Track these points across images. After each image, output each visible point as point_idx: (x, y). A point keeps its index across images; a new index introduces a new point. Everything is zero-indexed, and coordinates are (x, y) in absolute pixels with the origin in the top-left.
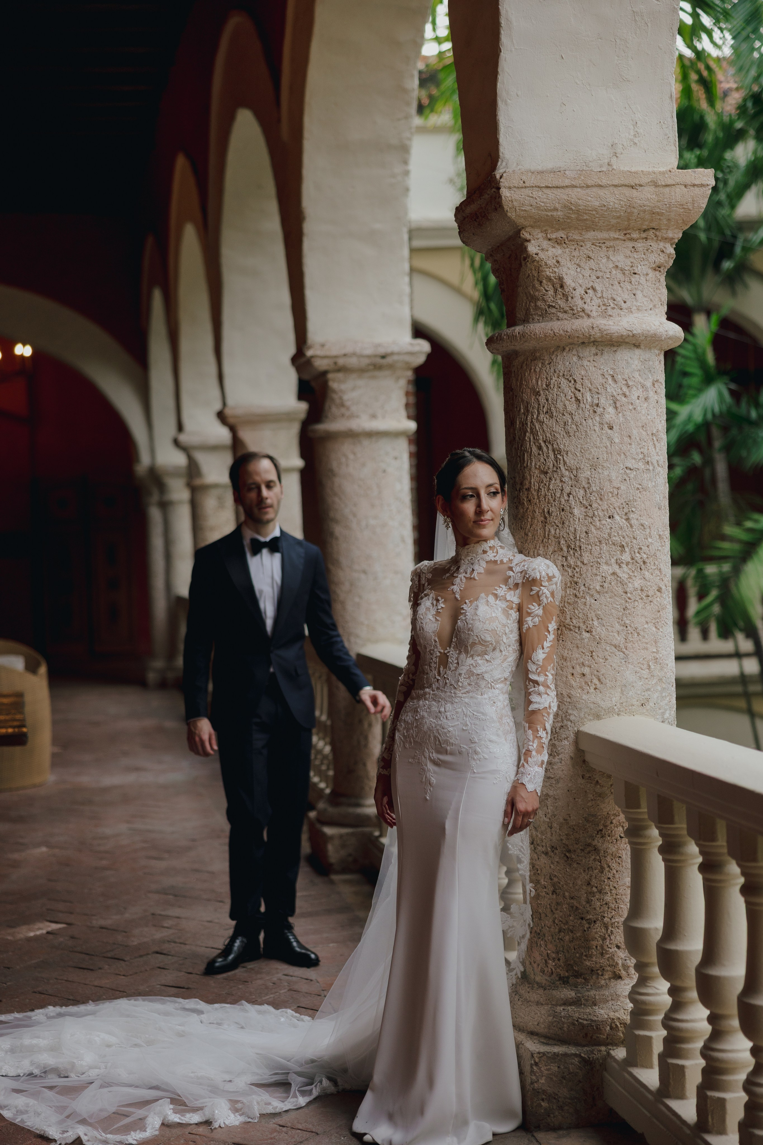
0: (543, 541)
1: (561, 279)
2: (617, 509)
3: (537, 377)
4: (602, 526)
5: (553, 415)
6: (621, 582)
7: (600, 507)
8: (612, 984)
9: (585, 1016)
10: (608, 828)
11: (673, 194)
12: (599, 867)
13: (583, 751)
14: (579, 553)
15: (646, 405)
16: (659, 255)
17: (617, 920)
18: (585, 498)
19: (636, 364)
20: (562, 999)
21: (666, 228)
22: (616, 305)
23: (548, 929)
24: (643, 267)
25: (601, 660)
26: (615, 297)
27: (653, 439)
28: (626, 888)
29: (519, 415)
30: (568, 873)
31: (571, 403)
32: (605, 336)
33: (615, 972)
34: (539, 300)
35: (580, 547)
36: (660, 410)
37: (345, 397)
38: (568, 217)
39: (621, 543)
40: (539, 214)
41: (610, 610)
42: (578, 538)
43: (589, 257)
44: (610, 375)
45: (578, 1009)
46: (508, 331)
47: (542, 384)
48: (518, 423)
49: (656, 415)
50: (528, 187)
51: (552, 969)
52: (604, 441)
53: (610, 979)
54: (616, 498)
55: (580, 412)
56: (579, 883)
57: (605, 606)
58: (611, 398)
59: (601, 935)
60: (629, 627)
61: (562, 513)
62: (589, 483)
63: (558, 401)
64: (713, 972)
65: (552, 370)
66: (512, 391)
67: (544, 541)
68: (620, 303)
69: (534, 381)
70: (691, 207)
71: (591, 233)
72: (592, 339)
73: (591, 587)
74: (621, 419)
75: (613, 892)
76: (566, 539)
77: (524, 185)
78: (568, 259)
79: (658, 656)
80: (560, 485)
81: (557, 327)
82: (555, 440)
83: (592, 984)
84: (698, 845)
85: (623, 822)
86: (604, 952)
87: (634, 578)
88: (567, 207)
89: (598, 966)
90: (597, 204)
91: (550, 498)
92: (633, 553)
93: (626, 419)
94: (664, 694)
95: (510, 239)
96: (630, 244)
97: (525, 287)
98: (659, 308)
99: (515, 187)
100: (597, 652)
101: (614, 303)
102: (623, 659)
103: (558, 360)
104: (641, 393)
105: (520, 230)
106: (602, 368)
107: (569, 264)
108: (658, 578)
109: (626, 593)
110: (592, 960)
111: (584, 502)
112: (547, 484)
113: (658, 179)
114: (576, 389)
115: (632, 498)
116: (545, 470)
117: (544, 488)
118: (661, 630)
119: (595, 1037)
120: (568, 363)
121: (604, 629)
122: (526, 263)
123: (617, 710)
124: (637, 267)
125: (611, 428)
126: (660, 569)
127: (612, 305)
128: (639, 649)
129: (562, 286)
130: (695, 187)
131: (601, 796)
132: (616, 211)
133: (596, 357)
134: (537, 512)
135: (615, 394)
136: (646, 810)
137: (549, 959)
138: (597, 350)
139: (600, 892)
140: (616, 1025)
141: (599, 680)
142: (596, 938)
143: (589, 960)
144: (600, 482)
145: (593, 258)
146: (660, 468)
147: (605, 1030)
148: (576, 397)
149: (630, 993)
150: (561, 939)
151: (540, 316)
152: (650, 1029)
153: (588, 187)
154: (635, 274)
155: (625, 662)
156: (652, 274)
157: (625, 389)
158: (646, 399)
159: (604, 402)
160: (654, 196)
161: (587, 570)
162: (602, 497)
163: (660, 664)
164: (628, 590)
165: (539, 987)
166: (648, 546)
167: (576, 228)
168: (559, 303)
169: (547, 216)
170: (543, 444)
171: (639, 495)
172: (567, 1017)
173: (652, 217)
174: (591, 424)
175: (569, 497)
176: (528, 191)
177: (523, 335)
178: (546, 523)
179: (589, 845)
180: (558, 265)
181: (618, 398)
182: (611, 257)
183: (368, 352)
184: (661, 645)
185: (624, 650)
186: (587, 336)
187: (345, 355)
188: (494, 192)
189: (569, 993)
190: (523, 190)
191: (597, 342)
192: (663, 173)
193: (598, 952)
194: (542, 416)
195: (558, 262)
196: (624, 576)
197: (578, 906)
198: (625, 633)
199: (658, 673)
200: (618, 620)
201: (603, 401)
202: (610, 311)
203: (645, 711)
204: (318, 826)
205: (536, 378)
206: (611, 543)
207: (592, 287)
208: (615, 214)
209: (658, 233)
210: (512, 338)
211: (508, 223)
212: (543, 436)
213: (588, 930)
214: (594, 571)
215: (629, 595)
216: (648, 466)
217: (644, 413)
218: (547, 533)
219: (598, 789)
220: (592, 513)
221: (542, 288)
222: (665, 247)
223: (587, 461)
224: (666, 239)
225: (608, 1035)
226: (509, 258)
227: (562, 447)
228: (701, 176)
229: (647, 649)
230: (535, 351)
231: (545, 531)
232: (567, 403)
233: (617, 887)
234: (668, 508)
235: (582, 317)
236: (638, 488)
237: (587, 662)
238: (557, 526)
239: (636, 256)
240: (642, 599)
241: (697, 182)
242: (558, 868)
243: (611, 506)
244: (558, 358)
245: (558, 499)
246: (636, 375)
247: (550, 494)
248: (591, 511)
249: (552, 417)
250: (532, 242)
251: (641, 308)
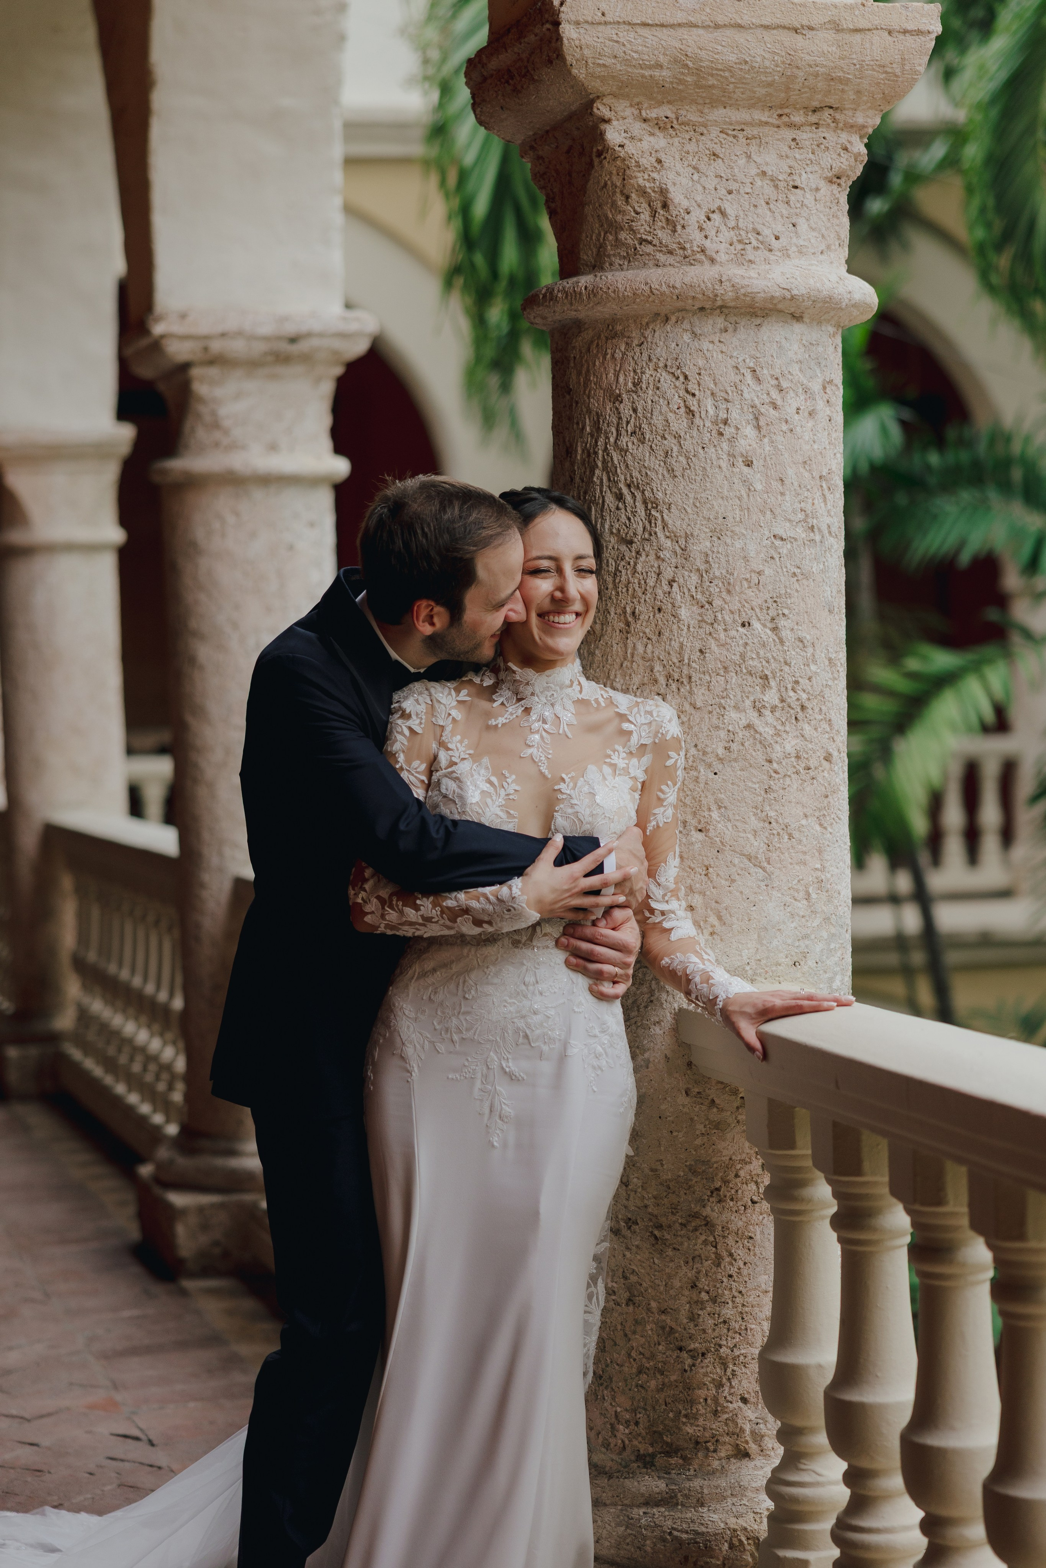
0: (622, 665)
1: (663, 192)
2: (758, 610)
3: (618, 369)
4: (729, 641)
5: (644, 438)
6: (761, 743)
7: (726, 606)
8: (733, 1467)
9: (684, 1526)
10: (731, 1185)
11: (868, 45)
12: (713, 1256)
13: (689, 1046)
14: (688, 687)
15: (810, 424)
16: (839, 155)
17: (743, 1351)
18: (699, 589)
19: (794, 350)
20: (642, 1495)
21: (852, 106)
22: (762, 243)
23: (617, 1367)
24: (810, 176)
25: (723, 882)
26: (760, 228)
27: (822, 486)
28: (761, 1294)
29: (581, 437)
30: (656, 1267)
31: (678, 417)
32: (742, 297)
33: (737, 1445)
34: (622, 229)
35: (690, 677)
36: (834, 435)
37: (223, 411)
38: (680, 80)
39: (762, 671)
40: (629, 72)
41: (742, 792)
42: (686, 661)
43: (714, 155)
44: (749, 368)
45: (672, 1513)
46: (565, 283)
47: (625, 381)
48: (580, 451)
49: (827, 442)
50: (610, 23)
51: (623, 1442)
52: (736, 487)
53: (728, 1458)
54: (755, 590)
55: (695, 433)
56: (677, 1283)
57: (733, 784)
58: (751, 410)
59: (714, 1379)
60: (774, 824)
61: (657, 615)
62: (707, 562)
63: (655, 413)
64: (934, 1440)
65: (645, 357)
66: (569, 394)
67: (624, 665)
68: (768, 240)
69: (611, 375)
70: (898, 71)
71: (720, 112)
72: (719, 303)
73: (709, 750)
74: (768, 448)
75: (737, 1300)
76: (665, 662)
77: (603, 19)
78: (677, 157)
79: (823, 877)
80: (656, 565)
81: (657, 279)
82: (648, 484)
83: (696, 1467)
84: (908, 1211)
85: (758, 1175)
86: (719, 1409)
87: (784, 735)
88: (679, 61)
89: (707, 1435)
90: (733, 58)
91: (637, 588)
92: (783, 689)
93: (776, 448)
94: (832, 946)
95: (570, 117)
96: (789, 134)
97: (597, 205)
98: (836, 250)
99: (587, 22)
100: (717, 867)
101: (758, 240)
102: (763, 881)
103: (656, 340)
104: (803, 403)
105: (592, 102)
106: (735, 354)
107: (679, 166)
108: (827, 736)
109: (770, 761)
110: (696, 1423)
111: (698, 597)
112: (632, 563)
113: (842, 19)
114: (687, 391)
115: (784, 592)
116: (628, 538)
117: (627, 569)
118: (829, 829)
119: (702, 1563)
120: (674, 345)
121: (729, 825)
122: (601, 162)
123: (750, 972)
124: (800, 175)
125: (749, 464)
126: (830, 720)
127: (754, 243)
128: (791, 864)
129: (665, 206)
130: (907, 35)
131: (719, 1126)
132: (766, 72)
133: (724, 334)
134: (612, 613)
135: (757, 402)
136: (809, 1152)
137: (619, 1422)
138: (726, 323)
139: (714, 1300)
140: (740, 1541)
141: (720, 918)
142: (705, 1384)
143: (692, 1424)
144: (728, 561)
145: (721, 156)
146: (832, 539)
147: (720, 1549)
148: (686, 407)
149: (770, 1482)
150: (642, 1387)
151: (624, 257)
152: (805, 1547)
153: (717, 26)
154: (796, 187)
155: (767, 886)
156: (826, 189)
157: (775, 394)
158: (810, 414)
159: (738, 417)
160: (834, 49)
161: (702, 719)
162: (731, 588)
163: (827, 891)
164: (774, 756)
165: (600, 1473)
166: (810, 679)
167: (694, 102)
168: (660, 235)
169: (643, 76)
170: (625, 491)
171: (796, 585)
172: (651, 1527)
173: (829, 86)
174: (714, 456)
175: (672, 586)
176: (609, 31)
177: (593, 292)
178: (628, 632)
179: (696, 1216)
180: (659, 167)
181: (763, 410)
182: (754, 156)
183: (266, 329)
184: (829, 858)
185: (765, 864)
186: (711, 295)
187: (223, 335)
188: (548, 30)
189: (654, 1484)
190: (601, 28)
191: (726, 307)
192: (850, 8)
193: (708, 1409)
194: (624, 440)
195: (659, 161)
196: (767, 731)
197: (673, 1325)
198: (767, 834)
199: (824, 908)
200: (754, 810)
201: (735, 415)
202: (750, 254)
203: (799, 975)
204: (157, 1190)
205: (615, 370)
206: (745, 671)
207: (719, 208)
208: (764, 79)
209: (838, 116)
210: (573, 296)
211: (572, 87)
212: (625, 475)
213: (691, 1370)
214: (715, 721)
215: (775, 765)
216: (812, 534)
217: (807, 438)
218: (629, 651)
219: (714, 1113)
220: (713, 617)
221: (629, 208)
222: (849, 142)
223: (704, 522)
224: (852, 126)
225: (725, 1559)
226: (568, 152)
227: (660, 495)
228: (918, 16)
229: (805, 864)
230: (614, 320)
231: (626, 646)
232: (671, 416)
233: (744, 1291)
234: (844, 611)
235: (701, 262)
236: (794, 573)
237: (698, 885)
238: (649, 639)
239: (797, 156)
240: (797, 773)
241: (910, 26)
242: (639, 1257)
243: (746, 605)
244: (657, 334)
245: (651, 590)
246: (795, 369)
247: (636, 581)
248: (710, 612)
249: (642, 441)
250: (615, 123)
251: (805, 250)
